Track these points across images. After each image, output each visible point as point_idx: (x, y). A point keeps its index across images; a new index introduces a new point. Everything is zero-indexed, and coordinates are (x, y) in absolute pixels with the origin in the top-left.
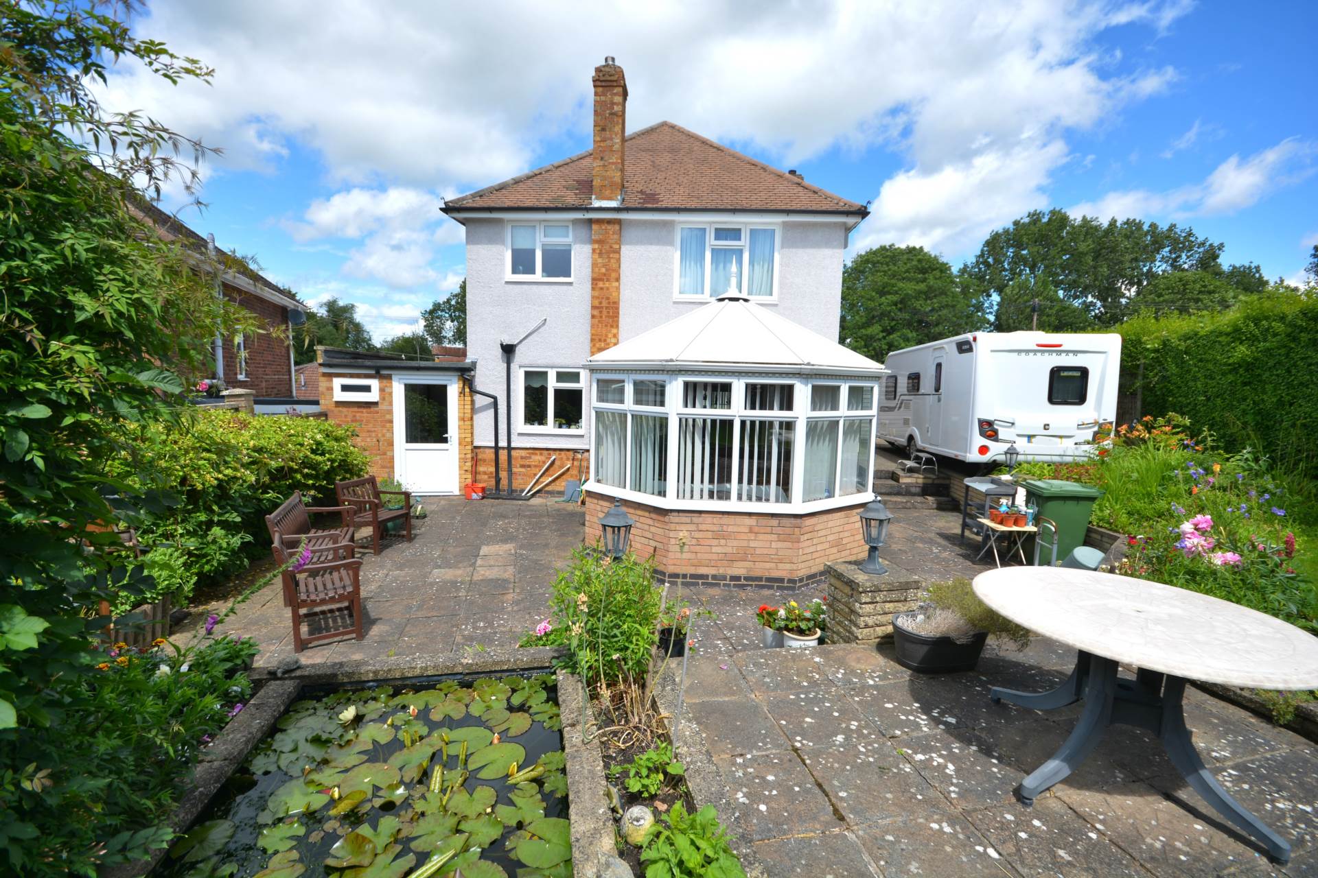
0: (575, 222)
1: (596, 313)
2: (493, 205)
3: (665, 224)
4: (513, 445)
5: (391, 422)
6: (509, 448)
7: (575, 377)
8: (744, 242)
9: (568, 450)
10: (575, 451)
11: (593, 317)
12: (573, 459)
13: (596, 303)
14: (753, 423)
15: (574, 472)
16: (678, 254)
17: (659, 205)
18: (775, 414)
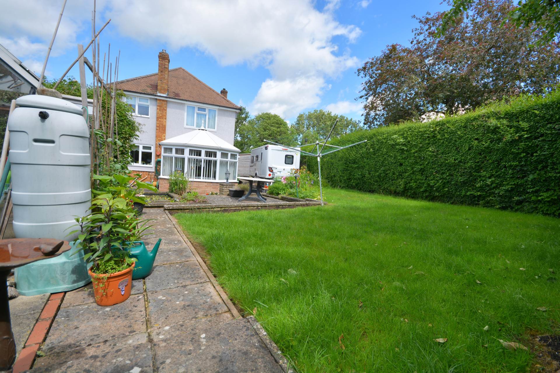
0: (150, 98)
1: (158, 128)
3: (182, 104)
7: (150, 148)
8: (207, 112)
9: (147, 172)
10: (149, 172)
11: (157, 129)
12: (148, 175)
13: (158, 125)
14: (207, 160)
15: (149, 179)
16: (186, 114)
17: (180, 98)
18: (212, 158)
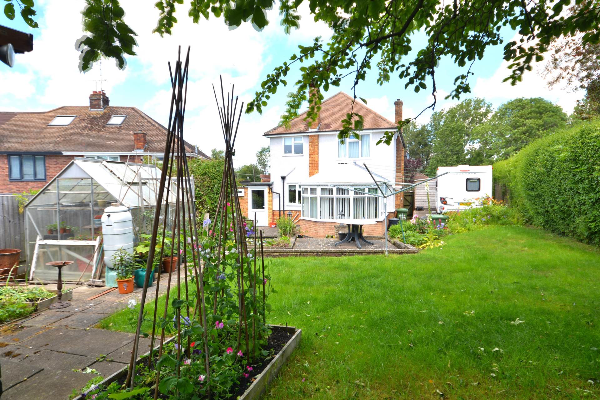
0: (304, 136)
1: (311, 165)
2: (278, 133)
3: (333, 135)
4: (285, 210)
5: (247, 202)
6: (284, 211)
13: (311, 162)
14: (337, 198)
17: (330, 129)
